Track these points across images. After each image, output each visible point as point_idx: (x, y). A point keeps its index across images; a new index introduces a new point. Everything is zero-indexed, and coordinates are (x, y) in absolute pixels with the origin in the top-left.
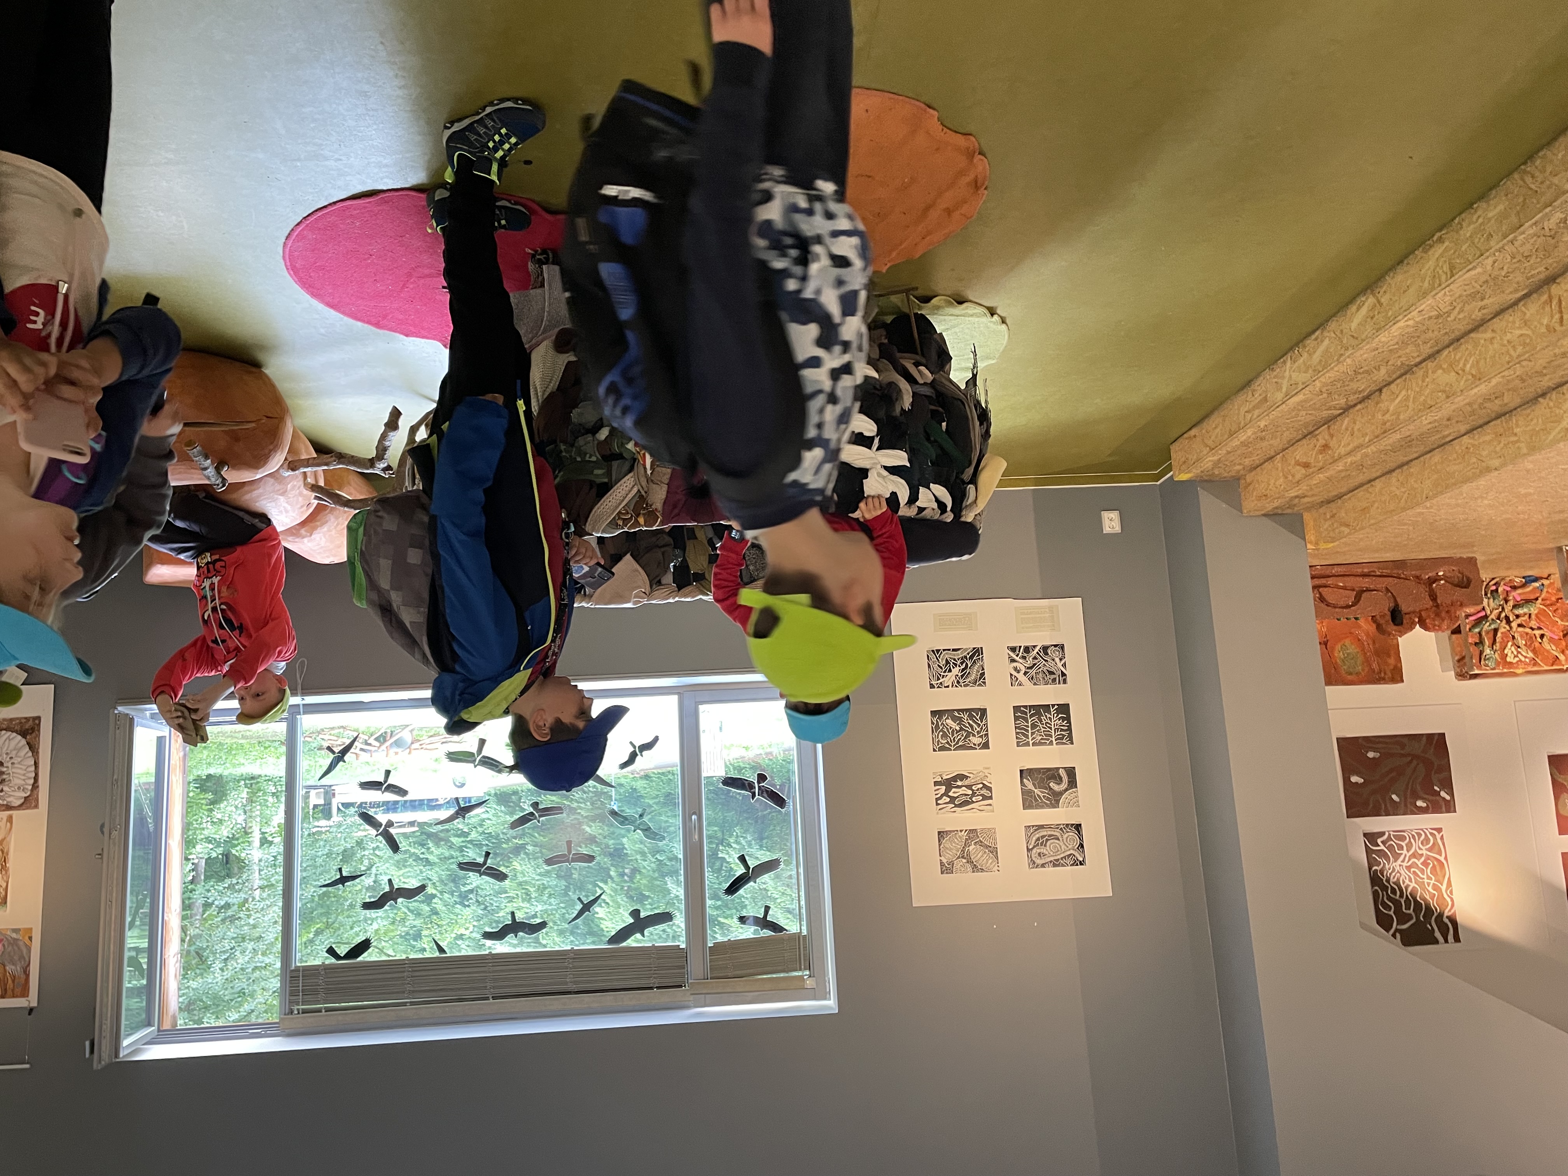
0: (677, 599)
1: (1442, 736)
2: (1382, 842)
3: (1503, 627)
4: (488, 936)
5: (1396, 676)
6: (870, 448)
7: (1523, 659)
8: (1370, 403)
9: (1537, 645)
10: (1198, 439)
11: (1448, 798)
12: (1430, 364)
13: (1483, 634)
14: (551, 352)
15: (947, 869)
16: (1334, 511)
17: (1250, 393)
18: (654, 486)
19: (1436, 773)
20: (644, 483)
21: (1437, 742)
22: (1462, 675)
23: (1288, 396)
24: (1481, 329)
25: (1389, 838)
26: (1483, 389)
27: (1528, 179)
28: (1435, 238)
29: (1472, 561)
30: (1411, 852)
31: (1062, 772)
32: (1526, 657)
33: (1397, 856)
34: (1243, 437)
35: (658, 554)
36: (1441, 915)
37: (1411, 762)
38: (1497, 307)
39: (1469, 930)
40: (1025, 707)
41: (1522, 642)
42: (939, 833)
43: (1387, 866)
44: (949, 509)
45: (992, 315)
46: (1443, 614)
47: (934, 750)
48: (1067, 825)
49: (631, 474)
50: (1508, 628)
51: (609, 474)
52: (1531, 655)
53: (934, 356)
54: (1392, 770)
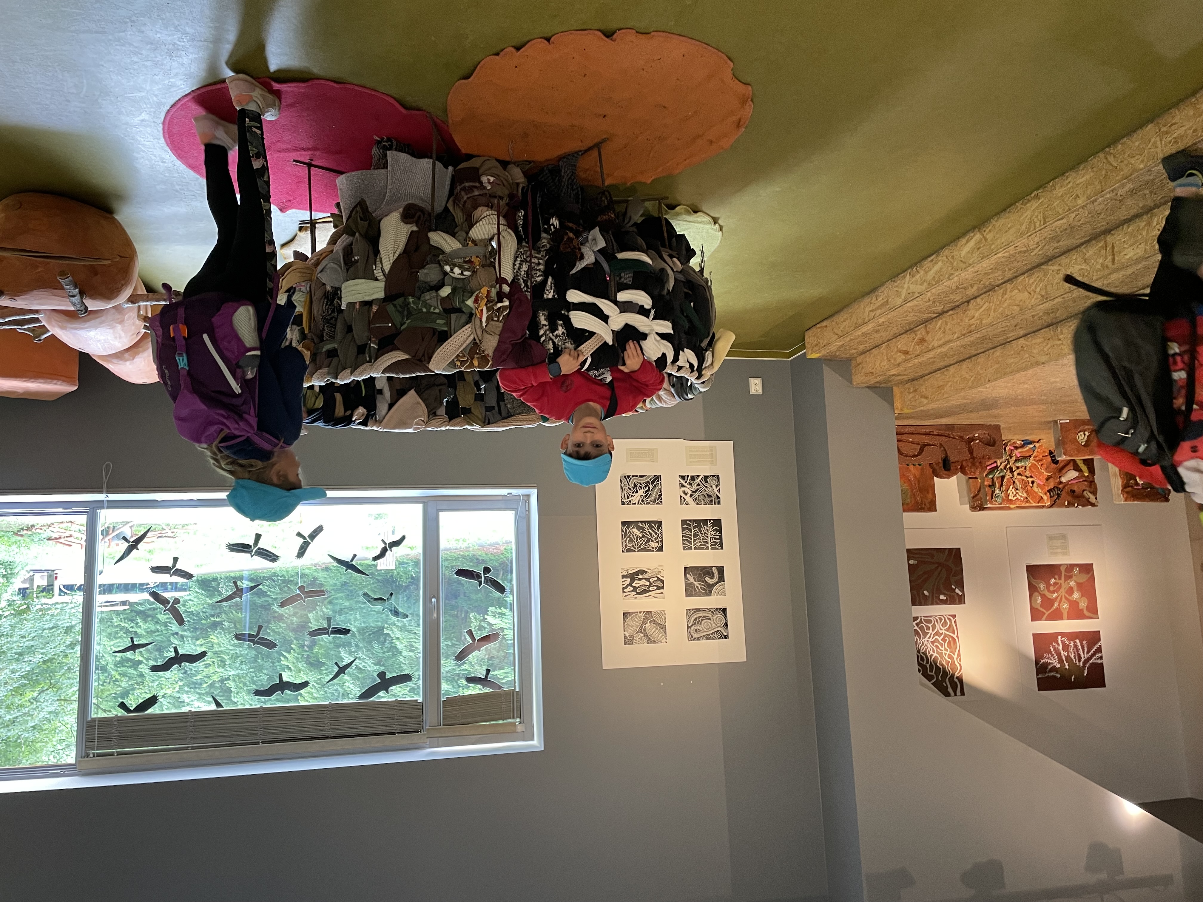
0: (448, 427)
1: (958, 550)
2: (916, 624)
3: (1008, 475)
4: (258, 693)
5: (932, 507)
6: (648, 317)
7: (1019, 498)
8: (959, 310)
9: (1029, 488)
10: (829, 328)
11: (960, 593)
12: (1009, 286)
13: (995, 479)
14: (400, 221)
15: (628, 641)
16: (917, 387)
17: (874, 298)
18: (489, 336)
19: (953, 576)
20: (479, 332)
21: (955, 555)
22: (973, 508)
23: (906, 301)
24: (1050, 263)
25: (921, 622)
26: (1048, 305)
27: (1111, 159)
28: (1033, 195)
29: (997, 428)
30: (935, 632)
31: (715, 570)
32: (1021, 497)
33: (925, 634)
34: (865, 329)
35: (435, 391)
36: (953, 676)
37: (937, 568)
38: (1065, 248)
39: (969, 686)
40: (690, 521)
41: (1019, 486)
42: (624, 614)
43: (919, 641)
44: (695, 368)
45: (715, 223)
46: (977, 464)
47: (623, 551)
48: (717, 609)
49: (469, 325)
50: (1011, 476)
51: (448, 324)
52: (1025, 495)
53: (684, 252)
54: (925, 573)
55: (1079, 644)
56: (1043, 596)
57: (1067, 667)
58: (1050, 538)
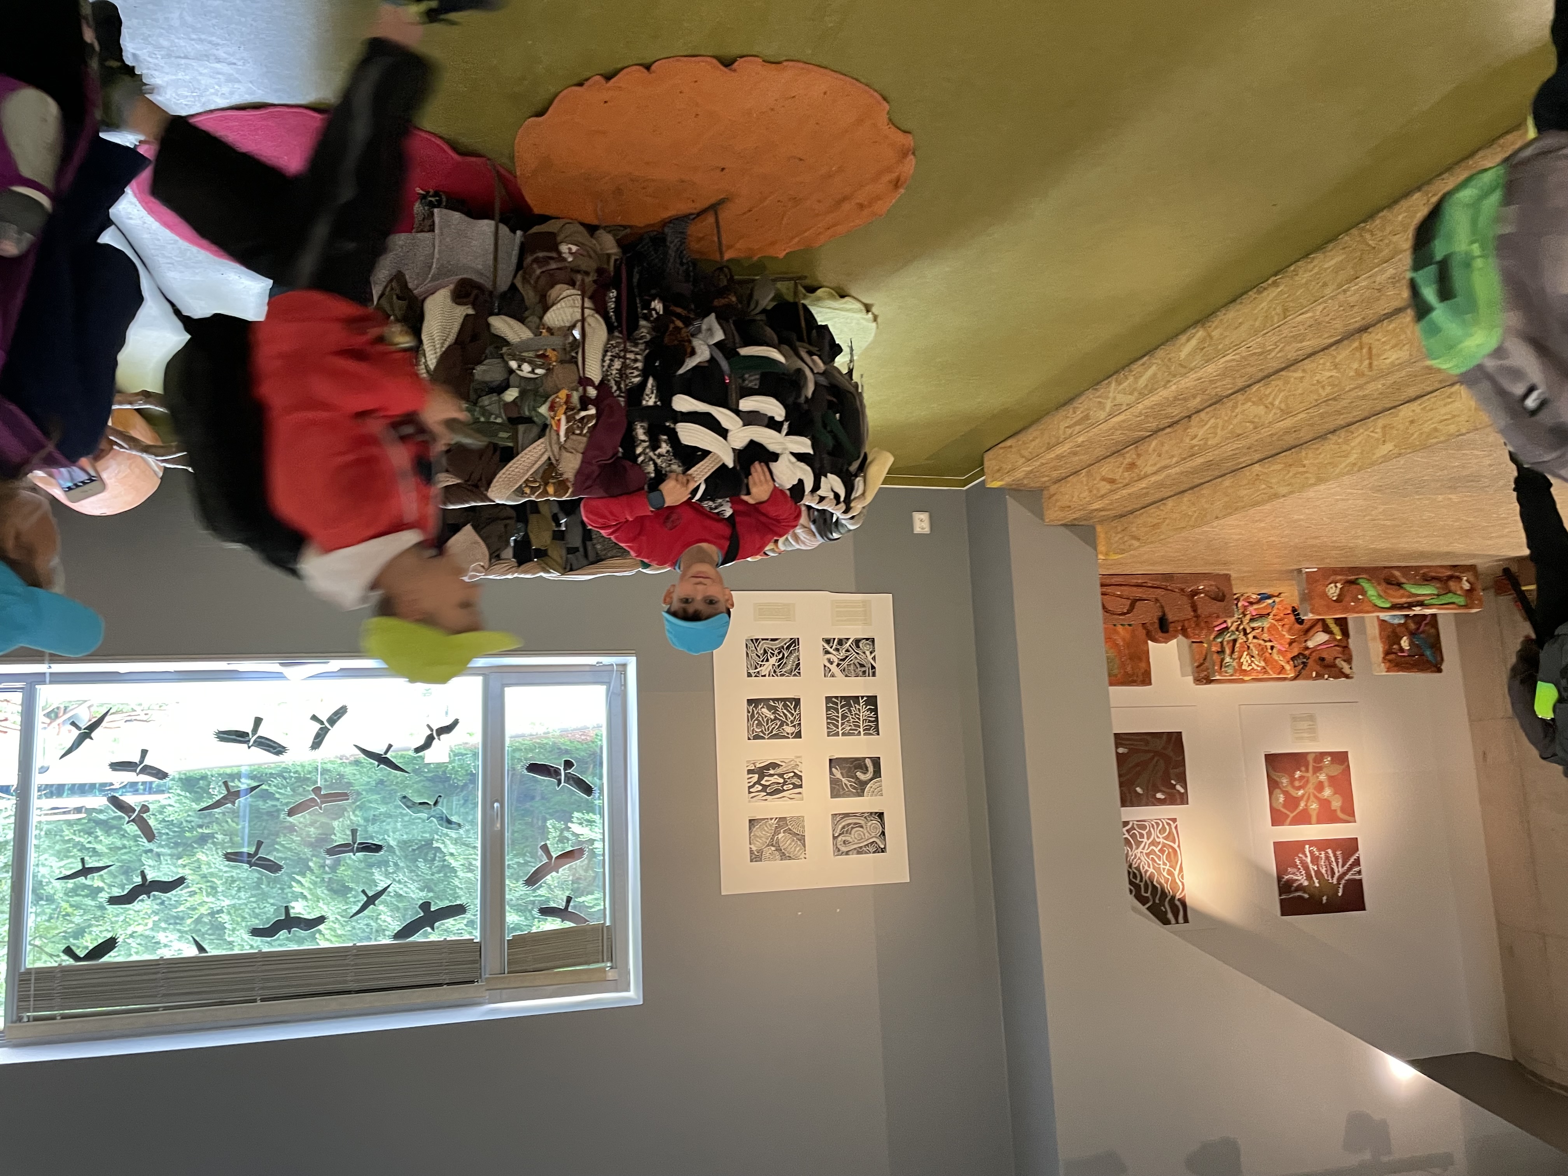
0: (516, 575)
1: (1179, 734)
2: (1127, 831)
3: (1241, 639)
5: (1146, 679)
6: (779, 431)
7: (1256, 667)
8: (1177, 427)
9: (1267, 655)
10: (1013, 450)
11: (1182, 791)
12: (1240, 397)
13: (1225, 643)
14: (449, 301)
15: (756, 857)
16: (1126, 525)
17: (1071, 411)
18: (568, 454)
19: (1173, 768)
20: (556, 449)
21: (1175, 740)
22: (1198, 681)
23: (1111, 415)
24: (1292, 368)
25: (1133, 828)
26: (1288, 423)
27: (1367, 236)
28: (1270, 282)
29: (1227, 577)
30: (1150, 840)
31: (868, 762)
32: (1258, 666)
33: (1138, 844)
34: (1059, 450)
35: (499, 527)
36: (1173, 898)
37: (1153, 758)
38: (1310, 351)
39: (1194, 910)
40: (836, 697)
41: (1255, 653)
42: (750, 821)
43: (1130, 853)
44: (842, 499)
45: (868, 311)
46: (1203, 624)
47: (749, 739)
48: (871, 813)
49: (541, 440)
50: (1245, 639)
51: (514, 438)
52: (1263, 664)
53: (827, 348)
54: (1137, 765)
55: (1331, 855)
56: (1286, 793)
57: (1317, 885)
58: (1295, 719)
